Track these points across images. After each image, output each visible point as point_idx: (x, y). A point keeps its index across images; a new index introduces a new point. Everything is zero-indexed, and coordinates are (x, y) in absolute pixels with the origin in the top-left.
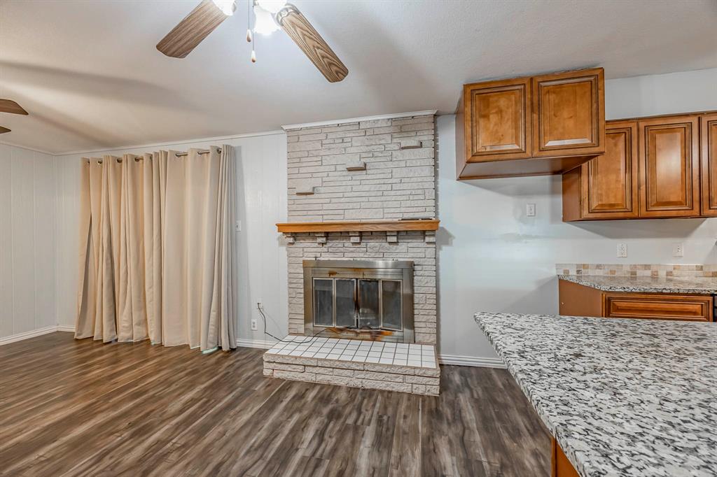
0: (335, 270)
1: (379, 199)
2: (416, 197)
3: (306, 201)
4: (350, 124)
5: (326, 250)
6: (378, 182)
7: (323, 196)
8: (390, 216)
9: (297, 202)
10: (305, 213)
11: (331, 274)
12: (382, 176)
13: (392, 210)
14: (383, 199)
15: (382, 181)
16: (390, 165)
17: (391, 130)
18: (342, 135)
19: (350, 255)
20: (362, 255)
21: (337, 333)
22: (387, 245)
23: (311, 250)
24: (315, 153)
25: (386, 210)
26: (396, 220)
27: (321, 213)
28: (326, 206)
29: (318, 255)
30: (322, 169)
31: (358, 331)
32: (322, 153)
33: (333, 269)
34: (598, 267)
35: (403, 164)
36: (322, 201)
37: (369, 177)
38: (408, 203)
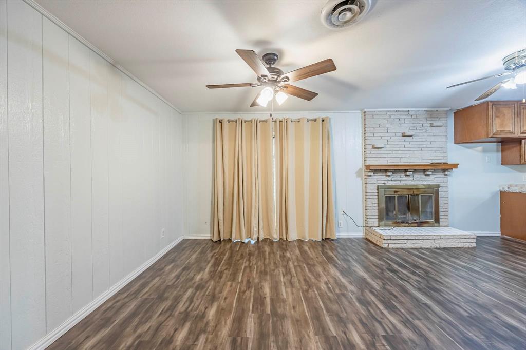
0: (397, 190)
1: (419, 152)
2: (438, 152)
3: (378, 152)
4: (403, 111)
5: (390, 179)
6: (419, 143)
7: (388, 149)
8: (425, 161)
9: (372, 152)
10: (377, 159)
11: (395, 192)
12: (421, 140)
13: (427, 158)
14: (422, 152)
15: (421, 143)
16: (425, 134)
17: (426, 116)
18: (399, 117)
19: (404, 182)
20: (410, 182)
21: (397, 224)
22: (424, 176)
23: (381, 179)
24: (384, 125)
25: (423, 158)
26: (429, 163)
27: (387, 159)
28: (389, 155)
29: (386, 182)
30: (387, 134)
31: (410, 222)
32: (387, 126)
33: (396, 189)
34: (516, 186)
35: (432, 134)
36: (386, 152)
37: (414, 140)
38: (434, 155)
